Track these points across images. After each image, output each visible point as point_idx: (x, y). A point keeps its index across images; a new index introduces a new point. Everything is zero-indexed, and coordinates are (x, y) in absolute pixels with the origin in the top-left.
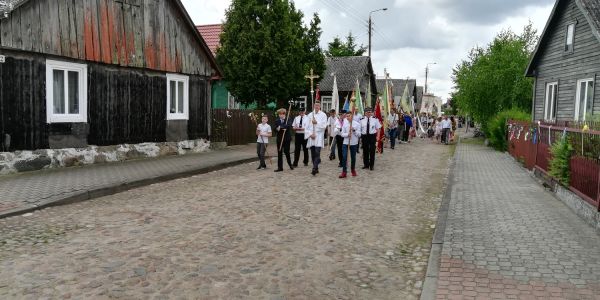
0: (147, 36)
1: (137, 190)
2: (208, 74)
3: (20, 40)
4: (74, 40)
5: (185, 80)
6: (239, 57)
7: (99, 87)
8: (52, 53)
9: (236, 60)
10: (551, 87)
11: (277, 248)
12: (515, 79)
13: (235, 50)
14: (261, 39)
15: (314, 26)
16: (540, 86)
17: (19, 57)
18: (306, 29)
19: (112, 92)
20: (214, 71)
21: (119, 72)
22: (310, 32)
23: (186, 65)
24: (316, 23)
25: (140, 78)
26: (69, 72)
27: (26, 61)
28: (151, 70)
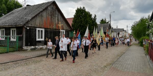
0: (56, 22)
2: (69, 30)
3: (32, 25)
4: (42, 24)
5: (64, 31)
6: (77, 25)
7: (47, 33)
8: (38, 27)
9: (76, 26)
13: (76, 24)
14: (81, 21)
17: (32, 28)
18: (93, 18)
19: (49, 34)
21: (51, 30)
22: (94, 19)
23: (64, 28)
24: (95, 17)
25: (55, 31)
26: (41, 30)
27: (33, 29)
28: (57, 29)
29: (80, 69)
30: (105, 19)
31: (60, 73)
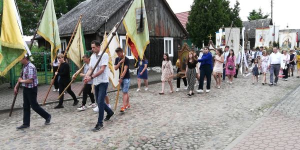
0: (156, 23)
1: (152, 85)
2: (181, 36)
5: (172, 39)
6: (196, 27)
13: (195, 24)
14: (207, 17)
15: (236, 7)
18: (232, 9)
20: (184, 35)
22: (234, 10)
23: (172, 33)
24: (237, 5)
28: (157, 37)
29: (205, 113)
30: (260, 10)
31: (165, 120)
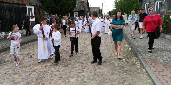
2: (40, 5)
5: (33, 8)
10: (146, 5)
11: (85, 62)
12: (134, 3)
16: (143, 5)
19: (8, 13)
20: (42, 5)
21: (10, 5)
25: (17, 7)
28: (21, 5)
